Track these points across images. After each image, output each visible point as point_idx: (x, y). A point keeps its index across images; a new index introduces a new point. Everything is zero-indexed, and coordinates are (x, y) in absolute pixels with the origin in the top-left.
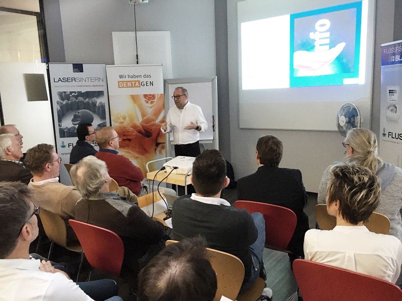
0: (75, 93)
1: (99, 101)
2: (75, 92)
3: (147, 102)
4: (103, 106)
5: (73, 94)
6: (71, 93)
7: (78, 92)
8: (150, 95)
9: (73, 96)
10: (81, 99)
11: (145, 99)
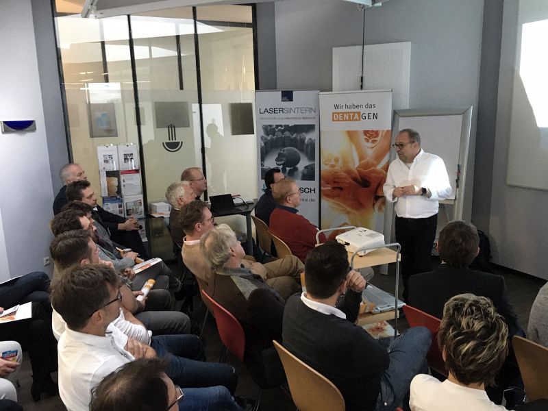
1: (308, 137)
2: (281, 126)
3: (368, 141)
4: (312, 144)
5: (280, 128)
6: (277, 126)
7: (285, 125)
8: (373, 131)
9: (280, 130)
10: (287, 134)
11: (365, 137)
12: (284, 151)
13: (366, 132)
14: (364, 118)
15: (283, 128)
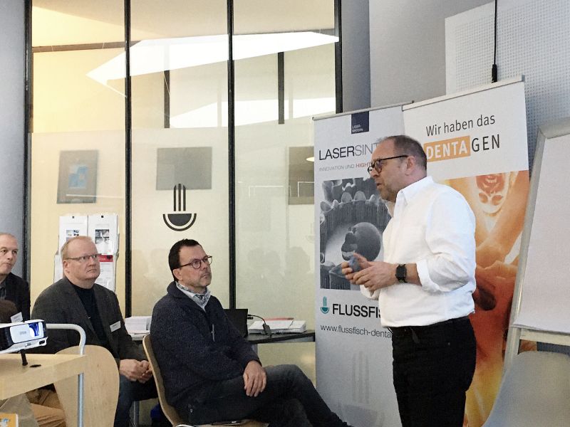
0: (352, 183)
2: (350, 181)
3: (485, 200)
5: (348, 185)
7: (356, 179)
8: (493, 177)
9: (349, 190)
10: (360, 195)
11: (480, 191)
12: (354, 231)
13: (481, 180)
14: (476, 148)
15: (352, 186)
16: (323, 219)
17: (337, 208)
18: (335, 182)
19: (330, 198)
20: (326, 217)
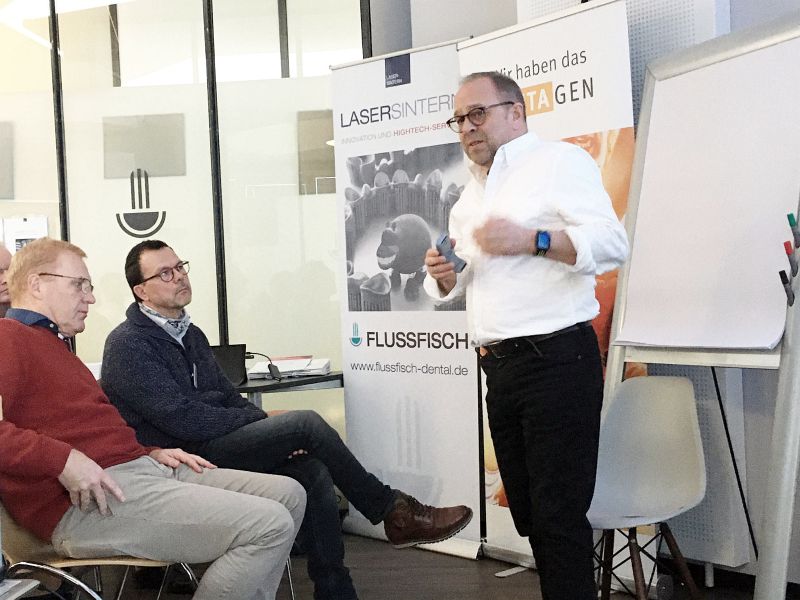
0: (389, 159)
1: (448, 180)
2: (386, 155)
6: (379, 157)
7: (395, 152)
8: (585, 138)
9: (384, 168)
10: (401, 176)
12: (394, 227)
14: (561, 99)
15: (390, 163)
16: (350, 213)
17: (369, 195)
18: (364, 158)
19: (359, 182)
20: (354, 210)
